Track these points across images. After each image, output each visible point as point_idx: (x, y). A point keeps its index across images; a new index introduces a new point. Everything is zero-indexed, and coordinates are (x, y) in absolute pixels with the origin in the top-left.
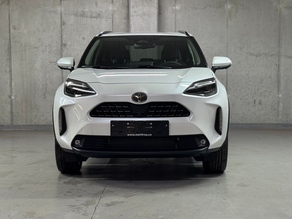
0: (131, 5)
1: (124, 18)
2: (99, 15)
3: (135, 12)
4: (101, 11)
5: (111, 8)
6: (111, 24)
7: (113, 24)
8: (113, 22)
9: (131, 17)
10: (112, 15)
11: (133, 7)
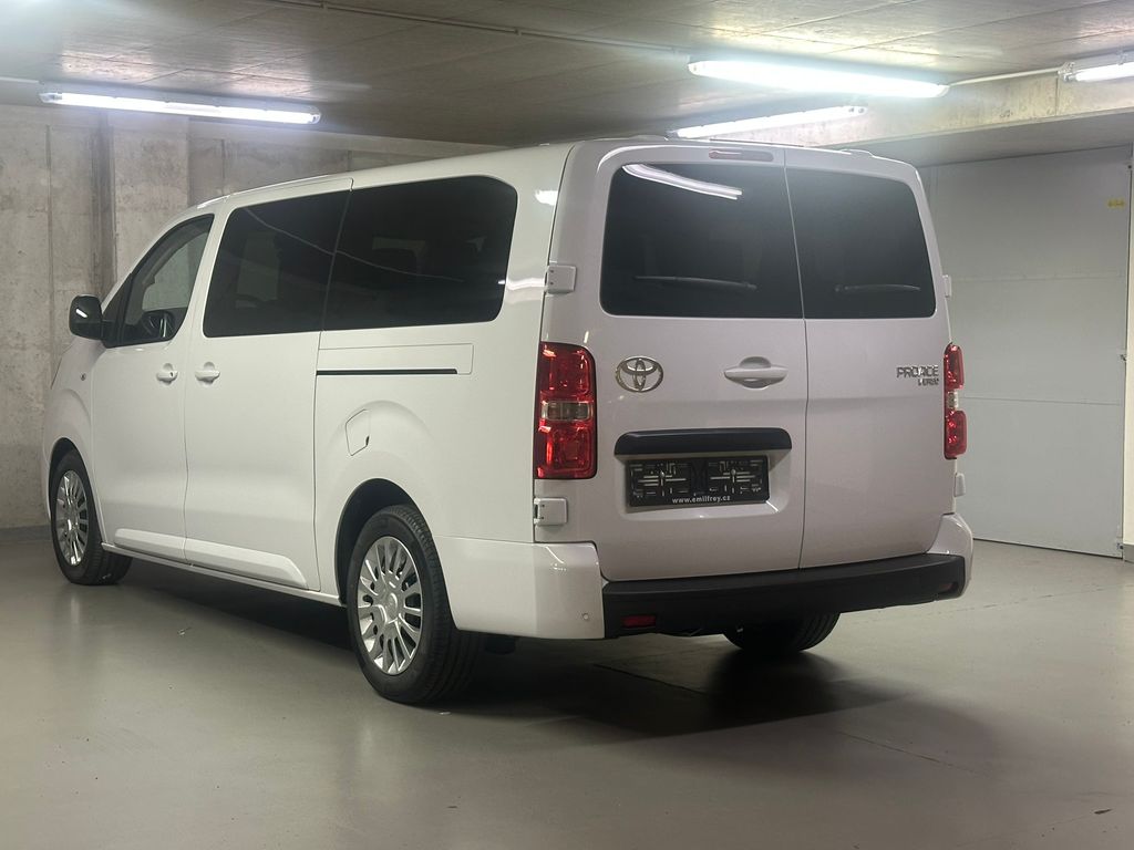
0: (117, 179)
1: (85, 214)
2: (10, 199)
3: (129, 197)
4: (14, 189)
5: (44, 182)
6: (46, 228)
7: (50, 231)
8: (50, 224)
9: (117, 214)
10: (49, 201)
11: (123, 184)
